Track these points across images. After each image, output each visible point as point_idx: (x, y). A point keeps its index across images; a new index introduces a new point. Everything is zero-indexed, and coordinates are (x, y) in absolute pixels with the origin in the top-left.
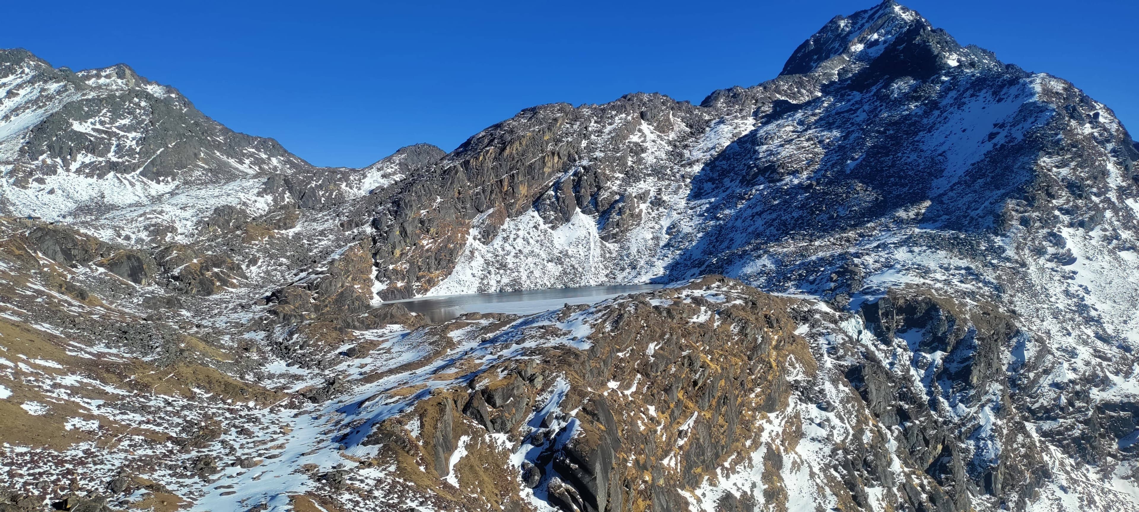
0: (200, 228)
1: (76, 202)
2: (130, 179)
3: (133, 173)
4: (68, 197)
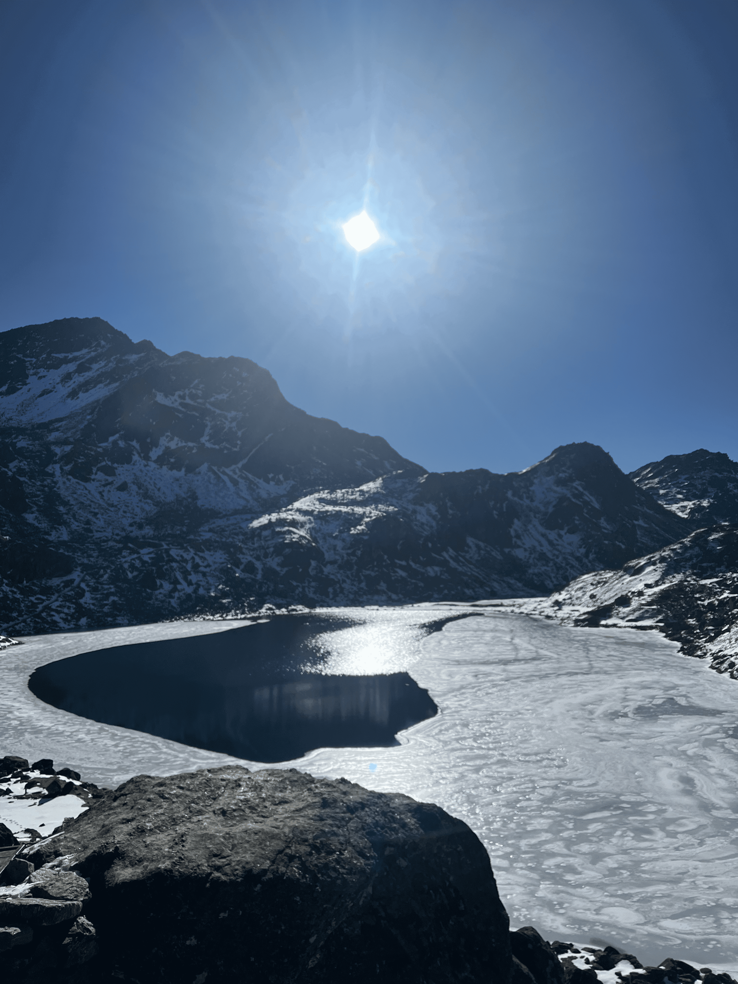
0: (359, 553)
1: (157, 504)
2: (231, 473)
3: (233, 467)
4: (146, 496)
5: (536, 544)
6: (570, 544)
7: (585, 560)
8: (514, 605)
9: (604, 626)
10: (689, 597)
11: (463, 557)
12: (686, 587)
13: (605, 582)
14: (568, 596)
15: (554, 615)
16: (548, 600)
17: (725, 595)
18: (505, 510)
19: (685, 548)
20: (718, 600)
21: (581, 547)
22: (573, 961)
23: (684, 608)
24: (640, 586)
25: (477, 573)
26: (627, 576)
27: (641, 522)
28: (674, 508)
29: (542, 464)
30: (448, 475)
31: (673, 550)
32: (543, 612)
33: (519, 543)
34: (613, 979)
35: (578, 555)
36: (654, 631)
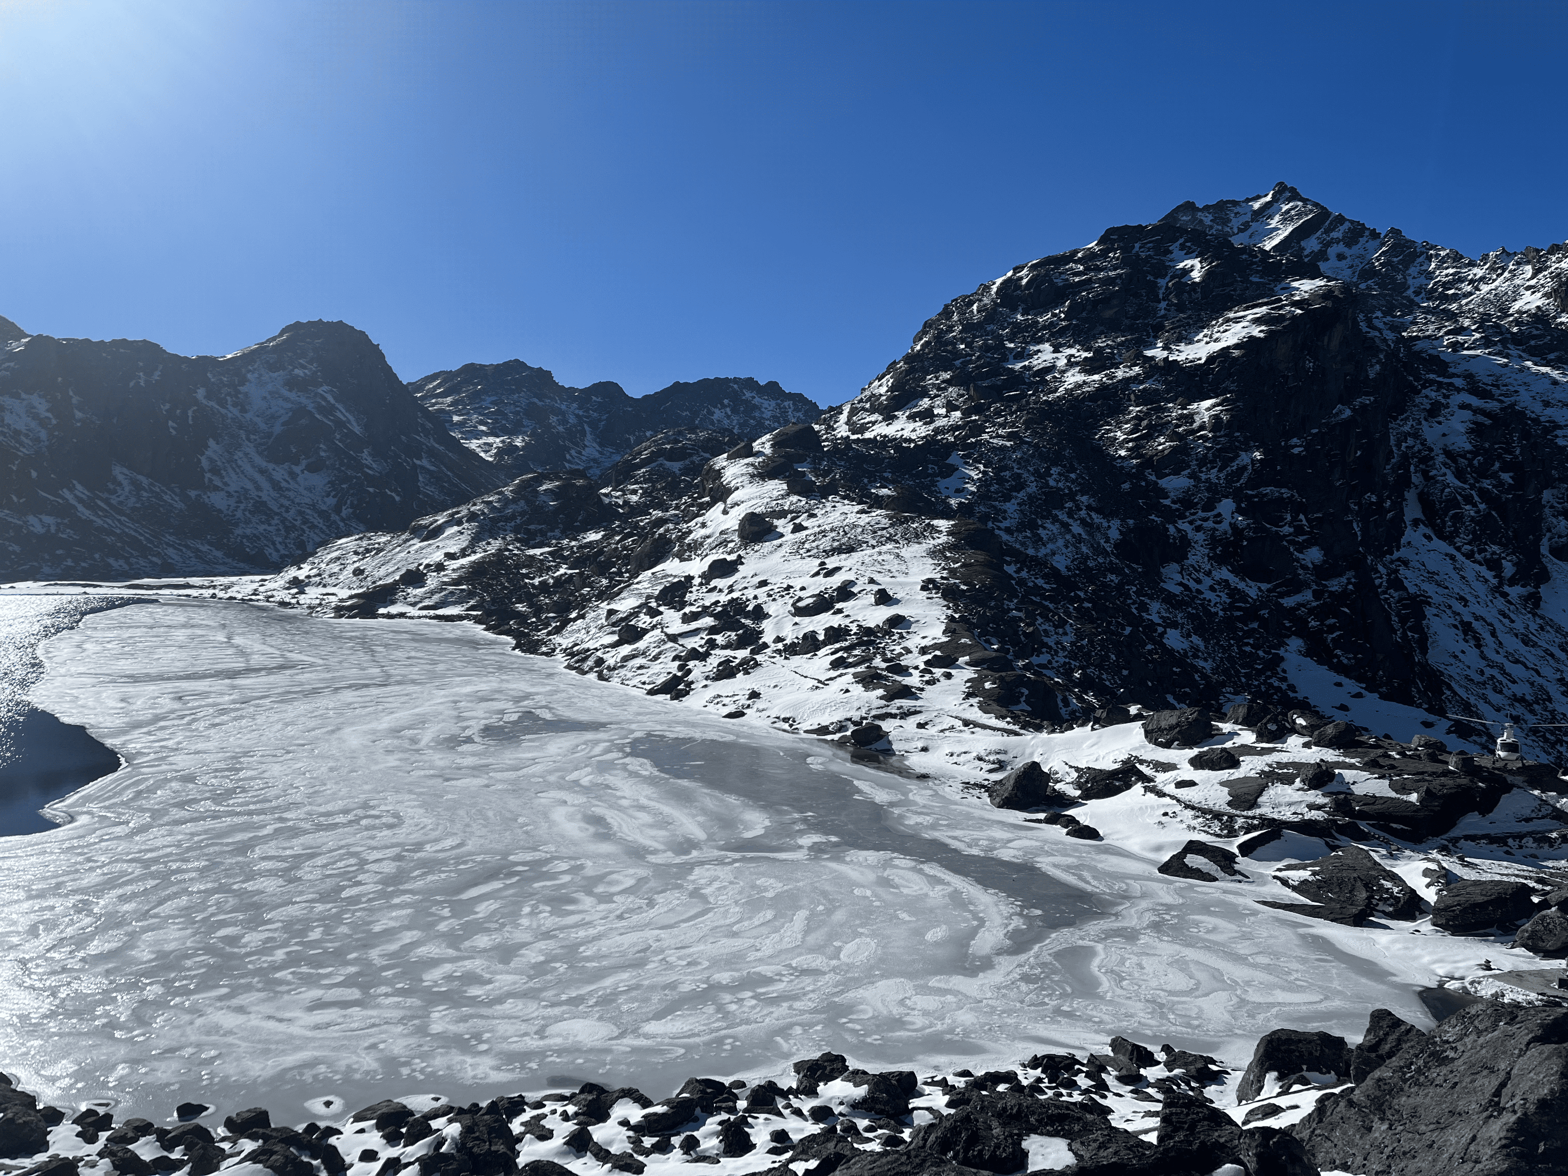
5: (249, 486)
6: (309, 489)
7: (334, 517)
8: (214, 587)
9: (384, 616)
10: (513, 573)
11: (107, 501)
12: (508, 558)
13: (379, 550)
14: (315, 571)
15: (294, 601)
16: (278, 578)
17: (562, 571)
18: (191, 422)
19: (505, 501)
20: (553, 577)
21: (328, 495)
22: (543, 1122)
23: (506, 588)
24: (438, 556)
25: (136, 531)
26: (415, 541)
27: (425, 463)
28: (474, 444)
29: (262, 349)
30: (73, 343)
31: (489, 503)
32: (272, 596)
33: (217, 482)
34: (620, 1133)
35: (324, 508)
36: (465, 621)
